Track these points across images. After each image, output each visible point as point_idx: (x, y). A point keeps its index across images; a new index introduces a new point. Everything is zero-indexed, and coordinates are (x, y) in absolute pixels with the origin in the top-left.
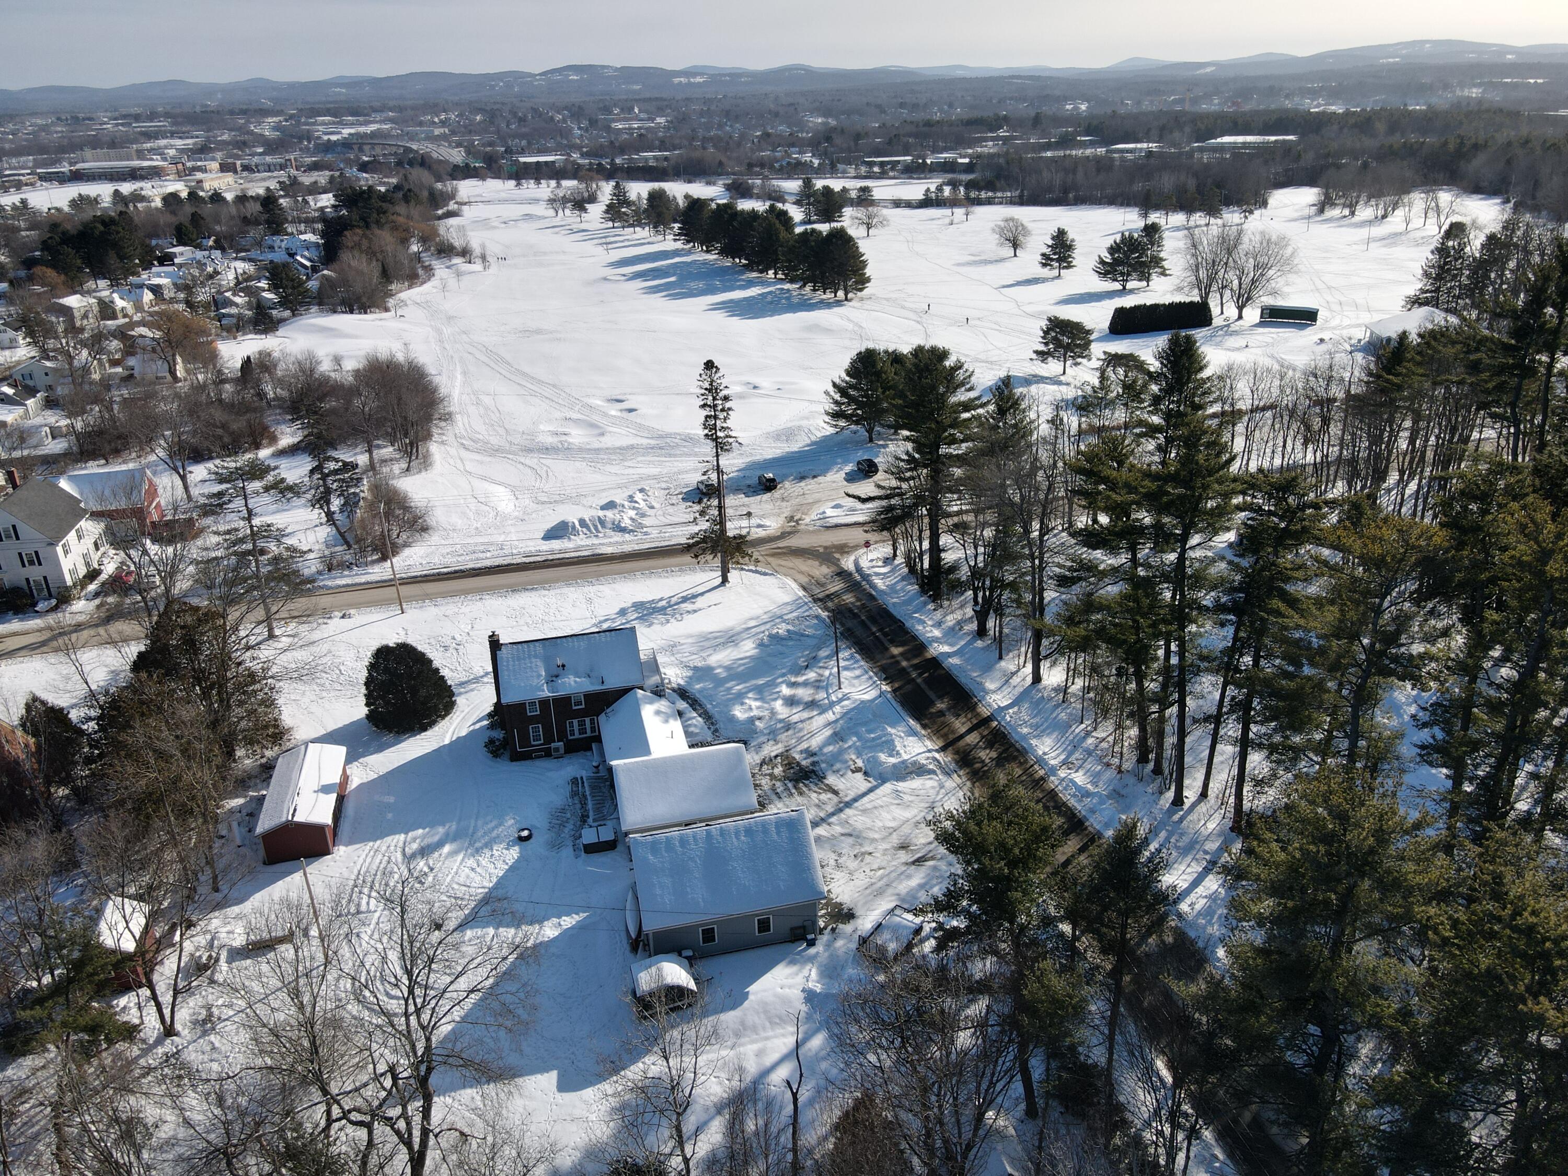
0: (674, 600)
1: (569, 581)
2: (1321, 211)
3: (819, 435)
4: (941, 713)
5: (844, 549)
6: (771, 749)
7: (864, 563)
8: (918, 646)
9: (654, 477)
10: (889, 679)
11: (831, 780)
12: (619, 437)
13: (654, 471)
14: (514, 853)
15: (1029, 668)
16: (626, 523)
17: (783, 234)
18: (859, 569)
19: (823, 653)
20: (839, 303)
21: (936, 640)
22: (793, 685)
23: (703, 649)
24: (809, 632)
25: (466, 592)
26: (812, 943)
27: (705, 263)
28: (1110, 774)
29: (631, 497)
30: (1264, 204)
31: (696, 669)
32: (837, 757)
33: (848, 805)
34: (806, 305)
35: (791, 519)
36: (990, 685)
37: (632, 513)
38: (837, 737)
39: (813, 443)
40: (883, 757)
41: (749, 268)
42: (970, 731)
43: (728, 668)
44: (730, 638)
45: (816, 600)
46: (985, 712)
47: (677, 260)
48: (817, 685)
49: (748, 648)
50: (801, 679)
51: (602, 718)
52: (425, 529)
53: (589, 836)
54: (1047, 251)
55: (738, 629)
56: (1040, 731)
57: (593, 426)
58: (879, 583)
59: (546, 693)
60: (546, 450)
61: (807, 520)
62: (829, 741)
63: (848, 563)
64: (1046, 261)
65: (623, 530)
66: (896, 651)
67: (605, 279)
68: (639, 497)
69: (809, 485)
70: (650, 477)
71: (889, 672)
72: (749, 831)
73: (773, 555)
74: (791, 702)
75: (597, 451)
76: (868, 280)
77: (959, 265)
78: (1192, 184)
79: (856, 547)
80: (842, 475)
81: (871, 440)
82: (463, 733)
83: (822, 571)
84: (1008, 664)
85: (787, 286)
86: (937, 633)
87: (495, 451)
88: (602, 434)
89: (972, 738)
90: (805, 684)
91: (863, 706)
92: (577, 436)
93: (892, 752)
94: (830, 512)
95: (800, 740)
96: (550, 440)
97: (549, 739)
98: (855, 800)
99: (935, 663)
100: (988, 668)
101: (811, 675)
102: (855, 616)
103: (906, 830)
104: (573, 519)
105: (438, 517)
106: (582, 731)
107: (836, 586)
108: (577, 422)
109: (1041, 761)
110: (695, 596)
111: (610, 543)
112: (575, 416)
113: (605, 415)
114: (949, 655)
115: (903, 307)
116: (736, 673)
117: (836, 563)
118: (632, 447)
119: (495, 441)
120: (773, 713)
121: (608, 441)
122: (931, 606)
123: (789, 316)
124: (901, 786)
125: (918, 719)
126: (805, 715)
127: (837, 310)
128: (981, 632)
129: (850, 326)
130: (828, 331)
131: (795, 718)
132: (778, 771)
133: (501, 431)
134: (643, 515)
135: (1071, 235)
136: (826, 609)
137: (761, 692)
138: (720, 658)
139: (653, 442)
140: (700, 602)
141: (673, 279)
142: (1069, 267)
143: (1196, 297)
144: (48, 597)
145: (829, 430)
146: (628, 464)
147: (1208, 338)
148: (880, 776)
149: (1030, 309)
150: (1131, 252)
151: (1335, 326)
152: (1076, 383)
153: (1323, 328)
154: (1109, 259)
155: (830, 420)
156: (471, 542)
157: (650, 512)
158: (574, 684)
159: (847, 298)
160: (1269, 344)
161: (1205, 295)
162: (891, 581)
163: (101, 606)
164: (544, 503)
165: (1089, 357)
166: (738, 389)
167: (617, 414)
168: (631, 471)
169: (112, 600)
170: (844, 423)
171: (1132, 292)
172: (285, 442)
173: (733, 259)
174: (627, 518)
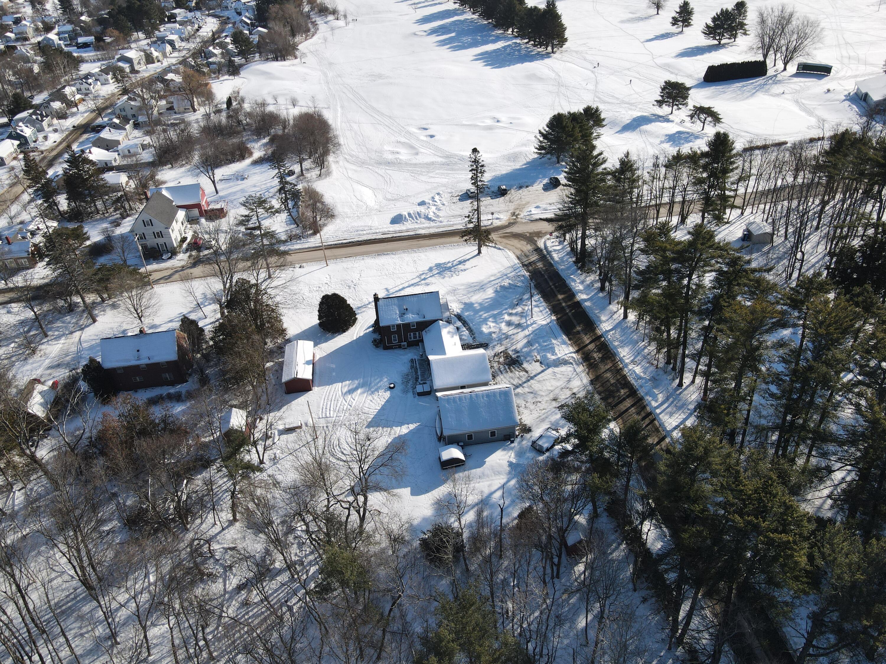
0: (455, 263)
1: (404, 249)
3: (531, 158)
4: (578, 332)
5: (539, 234)
6: (499, 349)
7: (549, 244)
8: (571, 294)
9: (444, 186)
10: (555, 313)
11: (525, 365)
12: (426, 156)
13: (444, 181)
14: (388, 394)
15: (622, 311)
16: (431, 215)
17: (518, 7)
18: (546, 247)
19: (526, 296)
20: (548, 55)
21: (581, 291)
22: (510, 314)
23: (469, 292)
24: (519, 284)
25: (356, 255)
26: (512, 442)
27: (472, 21)
28: (652, 368)
29: (433, 198)
31: (465, 304)
32: (528, 354)
33: (532, 378)
34: (528, 57)
35: (513, 214)
36: (603, 318)
37: (433, 208)
38: (529, 344)
39: (528, 163)
40: (549, 355)
41: (497, 26)
42: (591, 343)
43: (480, 304)
44: (481, 287)
45: (524, 265)
46: (599, 332)
47: (456, 18)
48: (522, 315)
49: (490, 293)
50: (514, 311)
51: (424, 332)
52: (333, 216)
53: (420, 389)
54: (677, 15)
55: (486, 281)
56: (623, 344)
57: (412, 147)
58: (556, 256)
59: (399, 322)
60: (389, 163)
61: (522, 216)
62: (525, 346)
63: (541, 244)
64: (675, 22)
65: (429, 219)
66: (560, 297)
67: (415, 34)
68: (437, 198)
69: (524, 192)
71: (555, 309)
73: (504, 237)
74: (509, 324)
75: (415, 165)
76: (566, 40)
77: (622, 22)
79: (545, 234)
81: (558, 162)
82: (362, 334)
83: (528, 247)
84: (614, 307)
85: (518, 41)
86: (581, 287)
87: (362, 163)
88: (417, 154)
89: (591, 347)
90: (516, 314)
91: (541, 328)
92: (404, 155)
93: (554, 353)
94: (534, 211)
95: (512, 344)
96: (390, 157)
97: (400, 341)
98: (535, 376)
99: (578, 305)
100: (603, 309)
101: (519, 309)
102: (542, 275)
103: (557, 391)
104: (406, 212)
105: (339, 209)
106: (415, 337)
107: (534, 257)
108: (404, 144)
109: (621, 360)
110: (465, 261)
111: (423, 227)
112: (403, 140)
113: (418, 139)
114: (585, 300)
115: (585, 59)
116: (483, 307)
117: (534, 243)
118: (433, 163)
119: (362, 156)
120: (500, 330)
121: (421, 159)
122: (580, 272)
123: (519, 66)
124: (556, 370)
125: (567, 335)
126: (515, 331)
127: (547, 61)
128: (602, 289)
129: (553, 75)
130: (540, 79)
131: (510, 333)
132: (502, 360)
133: (365, 149)
134: (439, 210)
135: (691, 6)
136: (528, 271)
137: (496, 318)
138: (477, 298)
139: (444, 160)
140: (468, 264)
141: (453, 34)
142: (689, 25)
143: (760, 58)
144: (168, 252)
145: (536, 156)
146: (431, 175)
147: (762, 86)
148: (547, 364)
149: (660, 61)
150: (726, 20)
151: (840, 78)
152: (677, 120)
153: (832, 79)
154: (712, 24)
155: (536, 151)
156: (356, 224)
157: (443, 208)
158: (411, 318)
159: (553, 52)
160: (797, 92)
161: (765, 56)
162: (561, 255)
163: (190, 256)
164: (389, 200)
165: (686, 105)
166: (489, 122)
167: (425, 139)
168: (432, 180)
169: (194, 253)
170: (543, 152)
171: (724, 46)
172: (257, 154)
173: (487, 19)
174: (431, 212)
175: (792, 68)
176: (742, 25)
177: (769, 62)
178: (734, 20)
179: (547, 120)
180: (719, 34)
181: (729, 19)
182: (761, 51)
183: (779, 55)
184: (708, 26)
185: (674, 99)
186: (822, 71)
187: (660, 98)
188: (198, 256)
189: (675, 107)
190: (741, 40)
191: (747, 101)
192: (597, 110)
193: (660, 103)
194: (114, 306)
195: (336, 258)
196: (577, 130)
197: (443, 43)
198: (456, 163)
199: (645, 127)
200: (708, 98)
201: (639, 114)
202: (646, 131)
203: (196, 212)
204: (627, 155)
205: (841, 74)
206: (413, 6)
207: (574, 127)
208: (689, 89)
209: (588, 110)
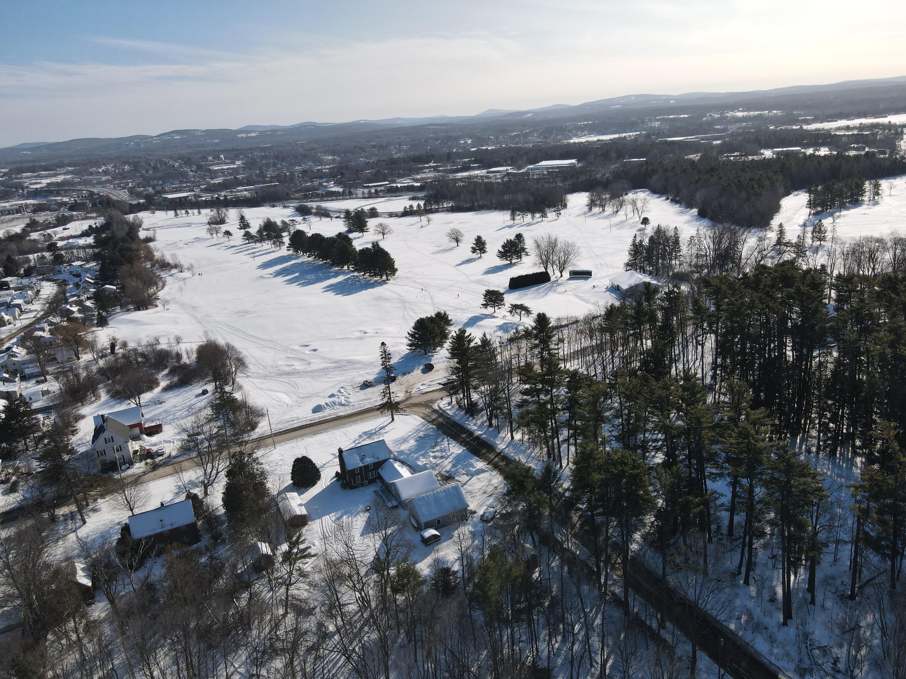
0: (377, 429)
1: (334, 428)
2: (590, 209)
3: (404, 354)
4: (484, 454)
5: (433, 401)
6: (435, 473)
7: (442, 406)
8: (470, 433)
9: (344, 381)
10: (465, 446)
11: (457, 478)
12: (317, 364)
13: (343, 378)
14: (367, 515)
15: (509, 434)
16: (343, 402)
17: (350, 249)
18: (440, 408)
19: (439, 440)
20: (384, 282)
21: (476, 430)
22: (433, 452)
23: (397, 445)
24: (431, 433)
25: (296, 437)
26: (467, 520)
27: (309, 263)
28: (541, 463)
29: (339, 391)
30: (565, 206)
31: (400, 451)
32: (456, 472)
33: (464, 484)
34: (368, 285)
35: (407, 392)
36: (498, 442)
37: (343, 397)
38: (454, 466)
39: (402, 358)
40: (471, 469)
41: (333, 265)
42: (495, 457)
43: (409, 450)
44: (405, 440)
45: (429, 422)
46: (499, 451)
47: (293, 262)
48: (441, 451)
49: (412, 443)
50: (435, 450)
51: (380, 470)
52: (262, 414)
53: (389, 505)
54: (474, 246)
55: (406, 436)
56: (517, 454)
57: (302, 360)
58: (450, 413)
59: (361, 465)
60: (288, 374)
61: (414, 392)
62: (452, 467)
63: (435, 407)
64: (474, 250)
65: (344, 405)
66: (464, 436)
67: (262, 277)
68: (342, 390)
69: (408, 377)
70: (342, 382)
71: (463, 443)
72: (444, 491)
73: (407, 407)
74: (435, 457)
75: (312, 371)
76: (396, 270)
77: (433, 253)
78: (531, 199)
79: (436, 400)
80: (419, 371)
81: (426, 354)
82: (329, 484)
83: (427, 411)
84: (502, 435)
85: (356, 274)
86: (475, 428)
87: (265, 377)
88: (309, 364)
89: (497, 459)
90: (437, 451)
91: (459, 455)
92: (299, 366)
93: (473, 467)
94: (421, 387)
95: (443, 468)
96: (287, 369)
97: (362, 480)
98: (466, 482)
99: (478, 438)
100: (496, 437)
101: (438, 448)
102: (445, 426)
103: (484, 488)
104: (322, 403)
105: (266, 409)
106: (373, 476)
108: (293, 358)
109: (519, 462)
110: (384, 427)
111: (342, 411)
112: (292, 356)
113: (305, 354)
114: (482, 435)
115: (416, 282)
116: (412, 451)
117: (431, 407)
118: (326, 368)
119: (262, 372)
120: (431, 462)
121: (313, 367)
122: (471, 419)
123: (364, 292)
124: (479, 476)
125: (478, 456)
126: (441, 461)
127: (385, 286)
128: (491, 425)
129: (396, 296)
130: (386, 300)
131: (438, 462)
132: (439, 478)
133: (262, 367)
134: (348, 398)
135: (484, 238)
136: (434, 425)
137: (424, 456)
138: (404, 447)
139: (334, 365)
140: (387, 429)
141: (297, 274)
142: (485, 252)
143: (543, 270)
144: (125, 463)
145: (408, 351)
146: (329, 376)
147: (550, 288)
148: (472, 475)
149: (473, 278)
150: (512, 247)
151: (599, 278)
152: (501, 316)
153: (594, 279)
154: (503, 250)
155: (408, 348)
156: (282, 418)
157: (349, 396)
158: (369, 460)
159: (387, 280)
160: (574, 289)
161: (546, 268)
162: (453, 411)
163: (146, 464)
164: (303, 398)
165: (504, 305)
166: (358, 334)
167: (310, 352)
168: (331, 380)
169: (149, 461)
170: (414, 348)
171: (514, 264)
172: (163, 384)
173: (323, 260)
174: (343, 400)
175: (566, 275)
176: (523, 249)
177: (550, 271)
178: (517, 247)
179: (413, 324)
180: (509, 256)
181: (514, 246)
182: (542, 265)
183: (555, 267)
184: (500, 252)
185: (494, 302)
186: (586, 275)
187: (485, 303)
188: (154, 463)
189: (496, 308)
190: (524, 258)
191: (543, 299)
192: (445, 314)
193: (485, 306)
194: (95, 510)
195: (280, 442)
196: (436, 328)
197: (291, 282)
198: (345, 366)
199: (479, 323)
200: (517, 299)
201: (472, 315)
202: (481, 326)
203: (137, 430)
205: (599, 276)
206: (252, 255)
207: (434, 327)
208: (503, 294)
209: (438, 315)
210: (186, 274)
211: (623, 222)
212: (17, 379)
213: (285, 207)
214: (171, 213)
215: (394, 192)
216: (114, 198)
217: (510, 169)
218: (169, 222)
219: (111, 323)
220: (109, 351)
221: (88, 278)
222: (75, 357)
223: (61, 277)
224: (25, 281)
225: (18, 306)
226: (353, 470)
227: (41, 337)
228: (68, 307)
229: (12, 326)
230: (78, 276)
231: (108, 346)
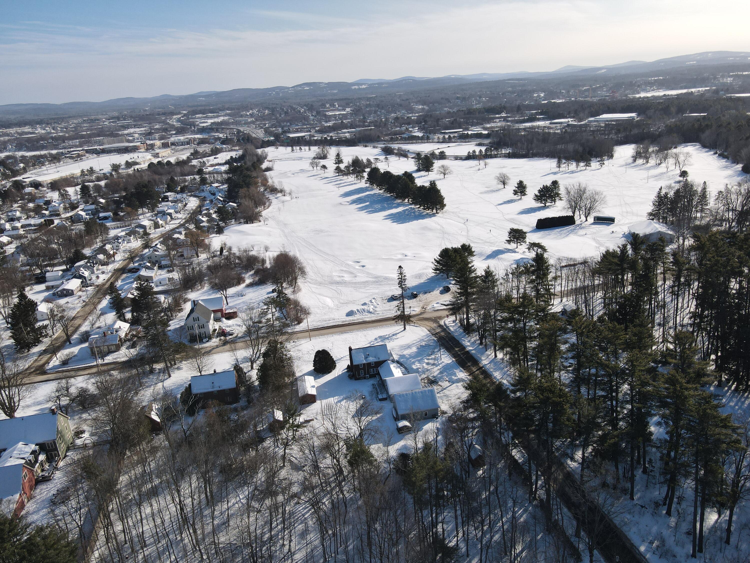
0: (390, 335)
1: (358, 330)
2: (635, 161)
3: (430, 276)
4: (469, 366)
5: (441, 318)
6: (424, 376)
7: (447, 323)
8: (463, 348)
9: (377, 294)
10: (454, 357)
11: (440, 383)
12: (362, 278)
13: (377, 291)
14: (362, 401)
15: (494, 354)
16: (371, 310)
17: (411, 185)
18: (445, 324)
19: (436, 350)
20: (434, 215)
21: (468, 346)
22: (428, 359)
23: (402, 350)
24: (431, 344)
25: (328, 334)
26: (437, 418)
27: (379, 195)
29: (371, 301)
30: (611, 156)
31: (400, 355)
32: (441, 378)
33: (445, 389)
34: (421, 217)
35: (423, 308)
36: (483, 358)
37: (372, 306)
38: (441, 373)
39: (428, 279)
40: (453, 377)
41: (397, 198)
42: (477, 370)
43: (409, 355)
44: (409, 347)
45: (433, 335)
46: (481, 366)
47: (368, 193)
48: (435, 359)
49: (414, 349)
50: (430, 358)
51: (379, 368)
52: (309, 313)
53: (380, 397)
54: (516, 189)
55: (411, 344)
56: (496, 370)
57: (351, 273)
58: (452, 329)
59: (365, 362)
60: (338, 283)
61: (428, 308)
62: (438, 374)
63: (442, 323)
64: (515, 193)
65: (371, 313)
66: (457, 349)
67: (341, 204)
68: (373, 301)
69: (428, 295)
70: (376, 294)
71: (454, 355)
72: (422, 392)
73: (419, 320)
74: (428, 364)
75: (355, 283)
76: (445, 205)
77: (481, 193)
78: (581, 149)
79: (444, 317)
80: (439, 291)
81: (448, 278)
82: (340, 374)
83: (434, 325)
84: (488, 352)
85: (413, 206)
86: (469, 344)
87: (320, 284)
88: (356, 277)
89: (477, 372)
90: (431, 359)
91: (447, 365)
92: (347, 278)
93: (456, 376)
94: (435, 305)
95: (431, 374)
96: (338, 279)
97: (365, 374)
98: (447, 388)
99: (468, 352)
100: (483, 354)
101: (433, 357)
102: (445, 339)
103: (459, 394)
104: (355, 309)
105: (312, 310)
106: (374, 372)
107: (439, 330)
108: (345, 271)
109: (495, 378)
110: (396, 334)
111: (368, 317)
112: (345, 269)
113: (355, 268)
114: (472, 350)
115: (459, 217)
116: (411, 356)
117: (438, 322)
118: (367, 282)
119: (319, 280)
120: (423, 367)
121: (358, 280)
122: (467, 336)
123: (415, 222)
124: (458, 384)
125: (463, 368)
126: (432, 367)
127: (433, 218)
128: (481, 343)
129: (439, 227)
130: (430, 230)
131: (429, 368)
132: (426, 381)
133: (320, 276)
134: (376, 307)
135: (525, 183)
136: (436, 337)
137: (419, 361)
138: (407, 352)
139: (374, 280)
140: (398, 336)
141: (368, 203)
142: (525, 195)
143: (570, 214)
144: (206, 338)
145: (434, 275)
146: (367, 288)
147: (572, 231)
148: (452, 382)
149: (507, 217)
150: (547, 192)
151: (621, 225)
152: (521, 251)
153: (616, 225)
154: (539, 194)
155: (433, 271)
156: (324, 317)
157: (377, 306)
158: (371, 359)
159: (437, 213)
160: (594, 233)
161: (574, 213)
162: (455, 328)
163: (220, 340)
164: (343, 303)
165: (525, 242)
166: (400, 257)
167: (359, 268)
168: (369, 291)
169: (222, 338)
170: (438, 272)
171: (548, 207)
172: (248, 281)
173: (390, 193)
174: (371, 308)
175: (591, 220)
176: (558, 194)
177: (576, 217)
178: (552, 191)
179: (439, 253)
180: (544, 200)
181: (549, 191)
182: (570, 210)
183: (581, 212)
184: (536, 196)
185: (518, 239)
186: (610, 221)
187: (508, 239)
188: (225, 340)
189: (519, 244)
190: (558, 203)
191: (563, 239)
192: (469, 246)
193: (509, 242)
194: (178, 369)
195: (315, 336)
196: (458, 257)
197: (361, 209)
198: (382, 281)
199: (500, 256)
200: (540, 238)
201: (497, 249)
202: (501, 259)
203: (219, 314)
204: (488, 267)
205: (622, 222)
206: (337, 186)
207: (456, 256)
208: (525, 233)
209: (464, 246)
210: (287, 198)
211: (662, 174)
212: (155, 268)
213: (374, 147)
214: (289, 149)
215: (464, 138)
216: (254, 135)
217: (571, 121)
218: (287, 156)
219: (226, 232)
220: (219, 253)
221: (220, 196)
222: (196, 256)
223: (203, 194)
224: (179, 196)
225: (170, 214)
226: (358, 365)
227: (178, 238)
228: (201, 217)
229: (163, 228)
230: (214, 194)
231: (219, 249)
